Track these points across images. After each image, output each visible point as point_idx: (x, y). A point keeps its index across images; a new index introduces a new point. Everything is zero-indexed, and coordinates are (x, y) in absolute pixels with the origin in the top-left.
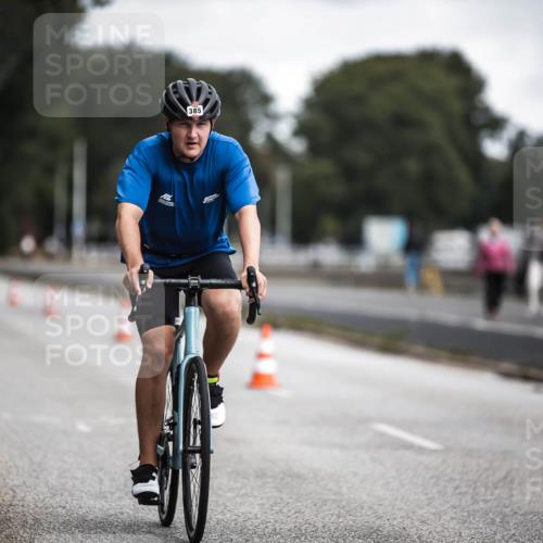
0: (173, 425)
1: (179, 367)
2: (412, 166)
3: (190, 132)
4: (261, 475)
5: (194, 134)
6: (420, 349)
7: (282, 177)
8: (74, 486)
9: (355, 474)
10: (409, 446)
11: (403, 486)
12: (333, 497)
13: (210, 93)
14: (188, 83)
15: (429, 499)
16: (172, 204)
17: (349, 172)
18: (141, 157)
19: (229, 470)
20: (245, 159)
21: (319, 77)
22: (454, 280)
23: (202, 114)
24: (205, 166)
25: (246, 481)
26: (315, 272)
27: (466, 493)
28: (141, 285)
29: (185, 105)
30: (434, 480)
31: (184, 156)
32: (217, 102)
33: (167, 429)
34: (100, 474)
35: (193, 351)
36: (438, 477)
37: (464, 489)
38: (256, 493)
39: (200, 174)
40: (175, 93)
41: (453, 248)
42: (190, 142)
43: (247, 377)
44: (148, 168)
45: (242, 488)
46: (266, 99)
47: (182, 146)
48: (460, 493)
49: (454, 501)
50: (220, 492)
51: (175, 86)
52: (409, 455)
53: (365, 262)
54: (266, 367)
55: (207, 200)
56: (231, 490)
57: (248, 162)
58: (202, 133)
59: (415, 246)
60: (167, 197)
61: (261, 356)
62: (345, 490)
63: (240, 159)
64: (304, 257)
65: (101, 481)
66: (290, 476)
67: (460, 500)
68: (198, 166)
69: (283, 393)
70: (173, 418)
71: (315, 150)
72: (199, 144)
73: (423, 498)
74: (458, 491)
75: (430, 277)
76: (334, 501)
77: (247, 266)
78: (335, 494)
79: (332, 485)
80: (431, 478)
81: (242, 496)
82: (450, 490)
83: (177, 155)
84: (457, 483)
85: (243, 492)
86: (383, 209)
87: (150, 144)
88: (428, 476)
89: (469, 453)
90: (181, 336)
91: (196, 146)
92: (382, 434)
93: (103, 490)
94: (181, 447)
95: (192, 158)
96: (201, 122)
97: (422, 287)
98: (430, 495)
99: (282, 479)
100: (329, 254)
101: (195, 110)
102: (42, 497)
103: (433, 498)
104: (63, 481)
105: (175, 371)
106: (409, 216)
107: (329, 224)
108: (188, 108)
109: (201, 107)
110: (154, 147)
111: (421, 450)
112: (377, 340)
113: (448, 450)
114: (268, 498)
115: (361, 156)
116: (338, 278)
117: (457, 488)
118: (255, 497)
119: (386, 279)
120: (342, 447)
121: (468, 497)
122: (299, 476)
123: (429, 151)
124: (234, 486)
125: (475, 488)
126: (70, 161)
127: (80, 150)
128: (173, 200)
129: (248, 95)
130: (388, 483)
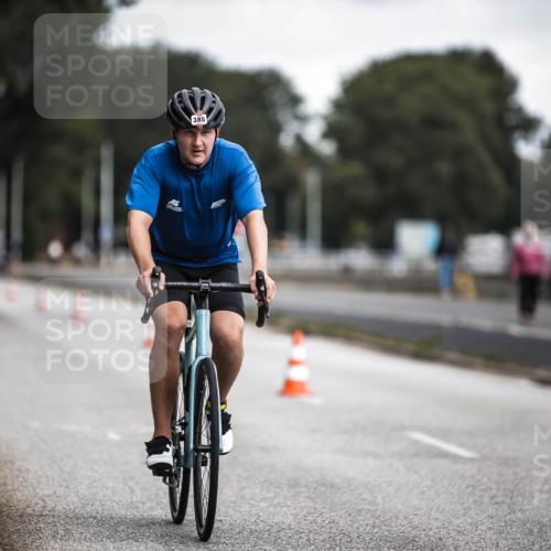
0: (185, 425)
1: (190, 368)
2: (444, 168)
3: (195, 140)
4: (294, 484)
5: (199, 142)
6: (453, 355)
7: (312, 180)
8: (105, 496)
9: (390, 484)
10: (445, 455)
11: (439, 495)
12: (368, 507)
13: (214, 102)
14: (193, 92)
15: (465, 509)
16: (180, 210)
17: (380, 175)
18: (148, 165)
19: (261, 479)
20: (250, 166)
21: (348, 78)
22: (487, 285)
23: (205, 123)
24: (212, 171)
25: (278, 490)
26: (347, 277)
27: (503, 502)
28: (153, 287)
29: (190, 114)
30: (471, 489)
31: (190, 163)
32: (220, 111)
33: (179, 429)
34: (132, 484)
35: (204, 352)
36: (474, 487)
37: (500, 499)
38: (289, 503)
39: (207, 180)
40: (180, 102)
41: (486, 252)
42: (195, 150)
43: (279, 385)
44: (154, 176)
45: (274, 497)
46: (295, 100)
47: (188, 154)
48: (496, 503)
49: (491, 511)
50: (252, 502)
51: (180, 96)
52: (444, 464)
53: (398, 266)
54: (298, 374)
55: (215, 205)
56: (264, 499)
57: (254, 168)
58: (207, 141)
59: (447, 249)
60: (175, 203)
61: (293, 363)
62: (379, 500)
63: (246, 165)
64: (335, 262)
65: (132, 491)
66: (323, 485)
67: (497, 510)
68: (205, 172)
69: (315, 401)
70: (184, 418)
71: (345, 152)
72: (204, 151)
73: (459, 507)
74: (495, 500)
75: (463, 281)
76: (369, 510)
77: (256, 269)
78: (370, 504)
79: (366, 495)
80: (468, 487)
81: (275, 506)
82: (486, 500)
83: (184, 162)
84: (494, 492)
85: (276, 501)
86: (415, 213)
87: (156, 152)
88: (464, 485)
89: (505, 462)
90: (192, 338)
91: (202, 154)
92: (417, 443)
93: (135, 499)
94: (191, 446)
95: (198, 166)
96: (205, 130)
97: (456, 292)
98: (466, 505)
99: (316, 488)
100: (360, 259)
101: (199, 119)
102: (72, 507)
103: (469, 508)
104: (94, 490)
105: (186, 371)
106: (441, 219)
107: (361, 228)
108: (193, 117)
109: (205, 116)
110: (161, 155)
111: (456, 458)
112: (411, 347)
113: (484, 458)
114: (302, 508)
115: (392, 159)
116: (369, 282)
117: (493, 498)
118: (288, 507)
119: (417, 284)
120: (376, 456)
121: (505, 507)
122: (332, 486)
123: (460, 153)
124: (267, 495)
125: (511, 498)
126: (97, 164)
127: (107, 153)
128: (180, 205)
129: (277, 96)
130: (423, 493)
